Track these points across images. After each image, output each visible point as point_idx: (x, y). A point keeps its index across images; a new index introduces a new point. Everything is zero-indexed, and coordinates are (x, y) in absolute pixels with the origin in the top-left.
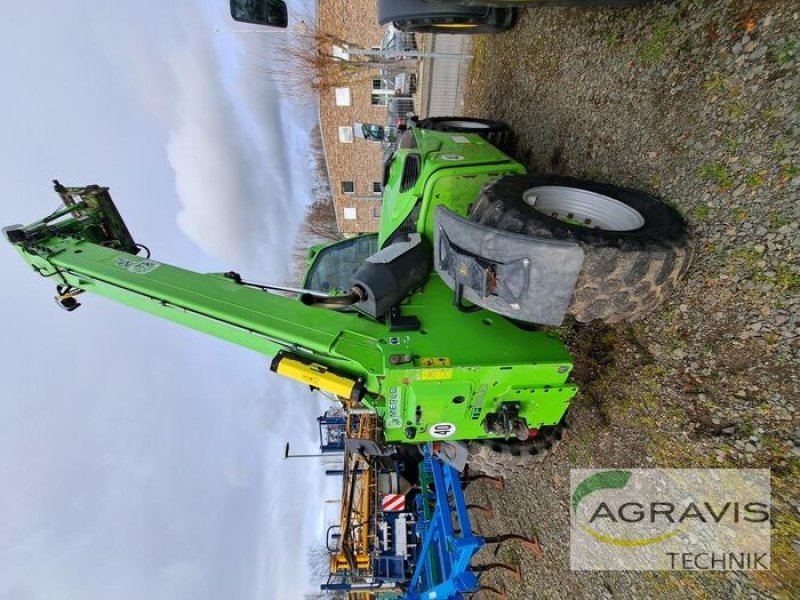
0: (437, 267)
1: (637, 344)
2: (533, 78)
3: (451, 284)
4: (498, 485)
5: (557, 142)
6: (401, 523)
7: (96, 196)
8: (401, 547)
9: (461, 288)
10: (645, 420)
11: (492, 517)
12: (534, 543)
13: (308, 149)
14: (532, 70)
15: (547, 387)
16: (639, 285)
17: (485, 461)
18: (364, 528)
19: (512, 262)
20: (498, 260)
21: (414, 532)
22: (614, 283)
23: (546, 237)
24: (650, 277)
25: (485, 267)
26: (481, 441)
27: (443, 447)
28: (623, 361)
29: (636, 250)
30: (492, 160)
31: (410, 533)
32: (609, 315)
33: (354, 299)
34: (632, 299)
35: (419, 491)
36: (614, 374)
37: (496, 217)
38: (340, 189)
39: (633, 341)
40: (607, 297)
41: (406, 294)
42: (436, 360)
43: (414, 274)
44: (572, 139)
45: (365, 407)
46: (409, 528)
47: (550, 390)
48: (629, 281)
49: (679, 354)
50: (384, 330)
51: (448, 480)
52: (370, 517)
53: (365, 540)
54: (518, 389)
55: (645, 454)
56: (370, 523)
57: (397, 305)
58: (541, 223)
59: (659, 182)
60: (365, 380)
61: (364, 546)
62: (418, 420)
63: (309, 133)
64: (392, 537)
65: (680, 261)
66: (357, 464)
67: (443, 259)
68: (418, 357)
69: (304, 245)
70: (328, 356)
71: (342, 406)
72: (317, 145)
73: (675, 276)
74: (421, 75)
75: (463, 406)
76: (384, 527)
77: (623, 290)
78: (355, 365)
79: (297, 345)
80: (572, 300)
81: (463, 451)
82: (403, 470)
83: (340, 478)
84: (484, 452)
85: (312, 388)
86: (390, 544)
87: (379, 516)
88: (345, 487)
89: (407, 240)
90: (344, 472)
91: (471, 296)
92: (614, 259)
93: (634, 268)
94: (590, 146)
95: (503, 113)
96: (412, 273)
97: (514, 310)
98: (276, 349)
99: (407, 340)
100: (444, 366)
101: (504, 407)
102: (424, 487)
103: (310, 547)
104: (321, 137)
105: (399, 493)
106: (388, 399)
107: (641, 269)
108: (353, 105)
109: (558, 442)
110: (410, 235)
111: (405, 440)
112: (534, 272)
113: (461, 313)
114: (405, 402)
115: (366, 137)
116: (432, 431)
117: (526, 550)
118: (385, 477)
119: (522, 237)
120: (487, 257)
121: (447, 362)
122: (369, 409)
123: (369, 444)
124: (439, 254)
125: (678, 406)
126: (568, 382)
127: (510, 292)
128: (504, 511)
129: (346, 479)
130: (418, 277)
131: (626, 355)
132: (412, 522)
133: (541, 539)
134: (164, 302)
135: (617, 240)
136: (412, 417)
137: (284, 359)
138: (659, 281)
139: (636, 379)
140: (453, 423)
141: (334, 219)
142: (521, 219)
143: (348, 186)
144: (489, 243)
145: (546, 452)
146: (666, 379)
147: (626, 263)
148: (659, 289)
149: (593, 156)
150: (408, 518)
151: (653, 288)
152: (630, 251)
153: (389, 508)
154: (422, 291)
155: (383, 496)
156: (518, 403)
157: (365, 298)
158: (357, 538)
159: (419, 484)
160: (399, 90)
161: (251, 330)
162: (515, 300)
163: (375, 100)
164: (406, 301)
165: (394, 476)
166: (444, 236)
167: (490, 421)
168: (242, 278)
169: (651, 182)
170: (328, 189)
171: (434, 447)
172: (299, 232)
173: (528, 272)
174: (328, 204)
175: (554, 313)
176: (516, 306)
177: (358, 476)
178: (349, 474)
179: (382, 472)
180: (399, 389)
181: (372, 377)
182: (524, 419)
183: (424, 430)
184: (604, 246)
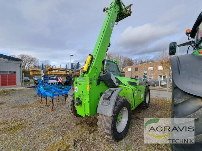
0: (110, 89)
1: (93, 131)
2: (158, 114)
3: (106, 91)
4: (64, 103)
5: (141, 118)
6: (56, 81)
7: (129, 13)
8: (50, 81)
9: (105, 93)
10: (77, 132)
11: (57, 102)
12: (52, 110)
13: (147, 59)
14: (161, 114)
15: (85, 111)
16: (105, 128)
17: (70, 99)
18: (55, 73)
19: (109, 103)
20: (110, 100)
21: (54, 84)
22: (105, 123)
23: (114, 110)
24: (106, 131)
25: (108, 97)
26: (74, 98)
27: (73, 90)
28: (90, 128)
29: (111, 128)
30: (135, 102)
31: (53, 83)
32: (99, 123)
33: (104, 71)
34: (102, 127)
35: (62, 85)
36: (87, 127)
37: (119, 100)
38: (136, 67)
39: (94, 131)
40: (102, 122)
41: (105, 82)
42: (90, 88)
43: (109, 84)
44: (141, 121)
45: (81, 73)
46: (54, 83)
47: (84, 111)
48: (105, 126)
49: (91, 138)
50: (97, 77)
51: (65, 92)
52: (57, 74)
53: (52, 73)
54: (84, 104)
55: (71, 131)
56: (56, 74)
57: (102, 80)
58: (118, 109)
59: (128, 137)
60: (87, 73)
61: (51, 73)
62: (79, 84)
63: (152, 59)
64: (53, 79)
65: (109, 137)
66: (69, 72)
67: (112, 90)
68: (91, 84)
69: (122, 58)
70: (92, 66)
71: (81, 68)
72: (148, 61)
73: (106, 137)
74: (166, 88)
75: (82, 93)
76: (55, 78)
77: (104, 125)
78: (90, 71)
79: (94, 59)
80: (102, 115)
81: (72, 94)
82: (67, 82)
83: (66, 68)
84: (72, 98)
85: (86, 62)
86: (51, 79)
87: (57, 76)
88: (64, 69)
89: (117, 83)
90: (67, 69)
91: (103, 95)
92: (109, 123)
93: (108, 127)
94: (139, 125)
95: (151, 107)
96: (109, 83)
97: (100, 103)
98: (93, 55)
99: (95, 82)
100: (89, 89)
101: (81, 102)
102: (63, 87)
103: (49, 61)
104: (150, 62)
105: (62, 81)
106: (83, 78)
107: (107, 128)
108: (159, 70)
109: (73, 115)
110: (118, 83)
111: (75, 81)
112: (107, 107)
113: (100, 93)
114: (82, 81)
115: (145, 74)
116: (76, 87)
117: (50, 108)
118: (66, 78)
119: (114, 105)
120: (111, 98)
121: (90, 90)
122: (81, 74)
123: (74, 74)
124: (113, 89)
125: (80, 138)
126: (86, 115)
127: (104, 102)
128: (58, 104)
129: (65, 69)
130: (108, 85)
131: (91, 129)
132: (56, 84)
133: (52, 111)
134: (104, 32)
135: (114, 124)
136: (79, 83)
137: (91, 57)
138: (105, 133)
139: (86, 130)
140: (78, 92)
141: (128, 66)
142: (119, 105)
143: (137, 69)
144: (113, 98)
145: (71, 112)
146: (86, 136)
147: (109, 125)
148: (104, 133)
149: (137, 125)
150: (56, 83)
151: (104, 131)
152: (111, 126)
153: (59, 79)
154: (106, 86)
155: (61, 77)
156: (82, 105)
157: (104, 73)
158: (53, 72)
159: (64, 86)
160: (162, 83)
161: (97, 50)
162: (102, 104)
163: (161, 76)
164: (103, 82)
165: (66, 80)
166: (116, 90)
167: (78, 99)
168: (109, 47)
169: (129, 136)
170: (137, 64)
171: (73, 88)
172: (125, 57)
173: (107, 106)
174: (133, 64)
175: (99, 111)
176: (101, 104)
177: (66, 72)
178: (66, 70)
179: (67, 77)
180: (85, 80)
181: (87, 75)
182: (78, 105)
183: (77, 86)
184: (112, 121)
